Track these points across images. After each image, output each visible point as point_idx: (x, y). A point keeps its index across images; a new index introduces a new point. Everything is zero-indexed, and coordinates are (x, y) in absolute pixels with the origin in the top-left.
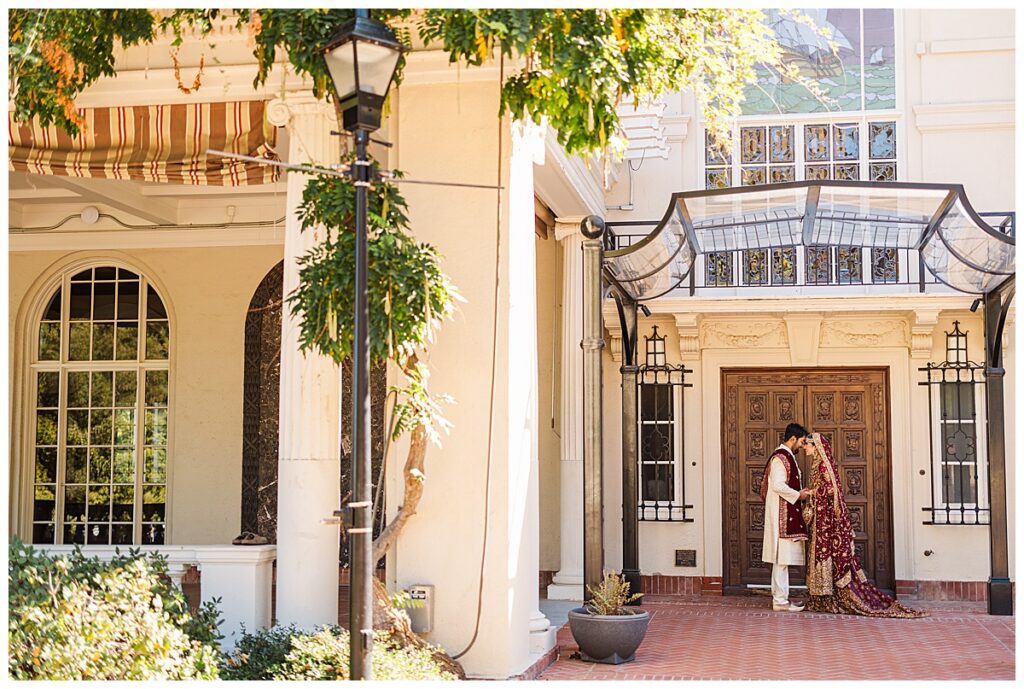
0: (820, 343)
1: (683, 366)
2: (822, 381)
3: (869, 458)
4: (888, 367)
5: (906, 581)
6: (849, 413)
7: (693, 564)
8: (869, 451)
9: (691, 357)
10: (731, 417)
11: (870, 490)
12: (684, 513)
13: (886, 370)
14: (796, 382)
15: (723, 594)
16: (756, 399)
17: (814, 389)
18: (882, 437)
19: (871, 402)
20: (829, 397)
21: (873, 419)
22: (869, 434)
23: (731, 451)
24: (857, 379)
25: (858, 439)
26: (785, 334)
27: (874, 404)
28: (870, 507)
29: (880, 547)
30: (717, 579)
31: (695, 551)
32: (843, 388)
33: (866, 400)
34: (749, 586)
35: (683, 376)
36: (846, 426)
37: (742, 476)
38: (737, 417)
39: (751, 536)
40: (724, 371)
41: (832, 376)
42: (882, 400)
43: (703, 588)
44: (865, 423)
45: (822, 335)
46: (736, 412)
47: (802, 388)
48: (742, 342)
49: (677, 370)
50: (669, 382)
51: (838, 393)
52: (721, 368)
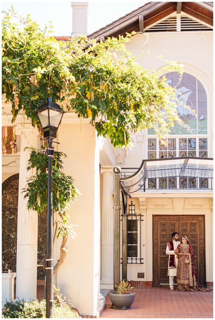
0: (184, 207)
1: (141, 214)
2: (184, 219)
3: (198, 243)
4: (205, 215)
5: (210, 282)
6: (192, 229)
7: (143, 277)
8: (198, 241)
9: (143, 211)
10: (156, 231)
11: (199, 254)
12: (141, 261)
13: (204, 216)
14: (176, 220)
15: (153, 287)
16: (164, 225)
17: (182, 222)
18: (202, 237)
19: (199, 226)
20: (186, 224)
21: (200, 231)
22: (199, 236)
23: (156, 241)
24: (195, 219)
25: (195, 237)
26: (173, 204)
27: (200, 226)
28: (199, 259)
29: (202, 271)
30: (151, 282)
31: (144, 273)
32: (190, 222)
33: (197, 225)
34: (161, 284)
35: (141, 217)
36: (191, 234)
37: (159, 249)
38: (157, 230)
39: (161, 268)
40: (154, 216)
41: (187, 218)
42: (202, 225)
43: (146, 285)
44: (197, 233)
45: (184, 205)
46: (157, 229)
47: (178, 221)
48: (159, 207)
49: (139, 215)
50: (136, 219)
51: (189, 223)
52: (153, 215)
